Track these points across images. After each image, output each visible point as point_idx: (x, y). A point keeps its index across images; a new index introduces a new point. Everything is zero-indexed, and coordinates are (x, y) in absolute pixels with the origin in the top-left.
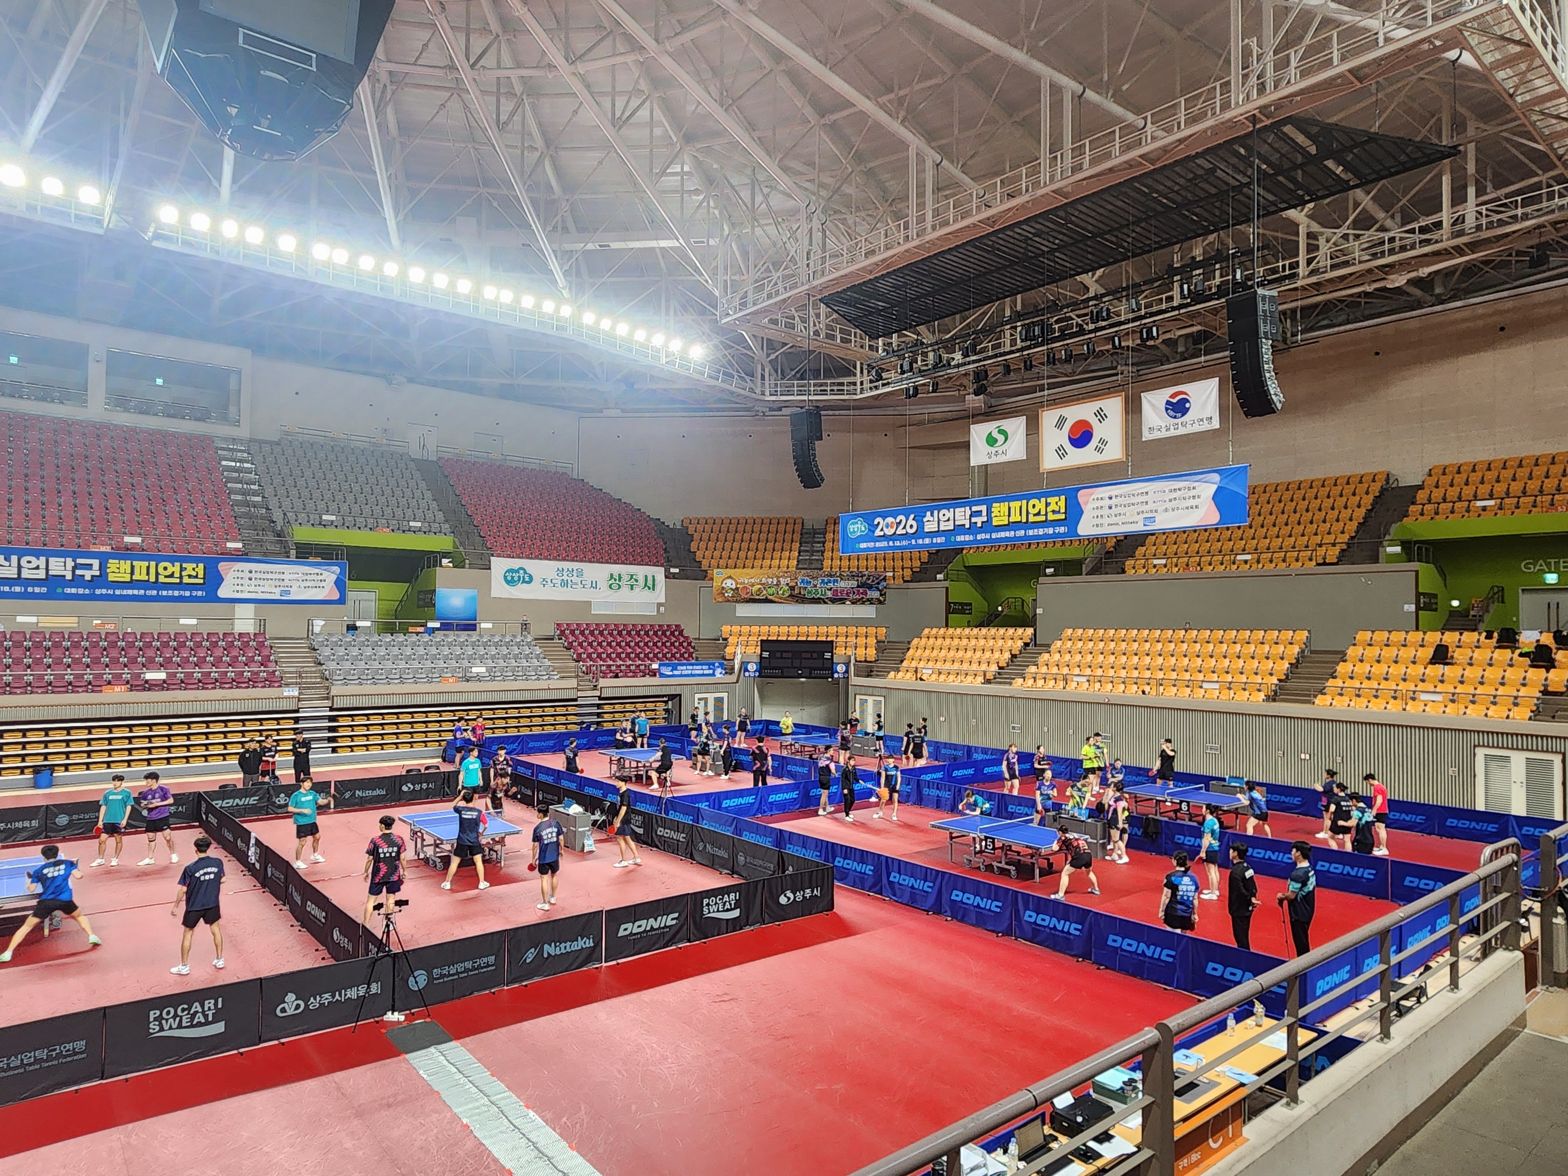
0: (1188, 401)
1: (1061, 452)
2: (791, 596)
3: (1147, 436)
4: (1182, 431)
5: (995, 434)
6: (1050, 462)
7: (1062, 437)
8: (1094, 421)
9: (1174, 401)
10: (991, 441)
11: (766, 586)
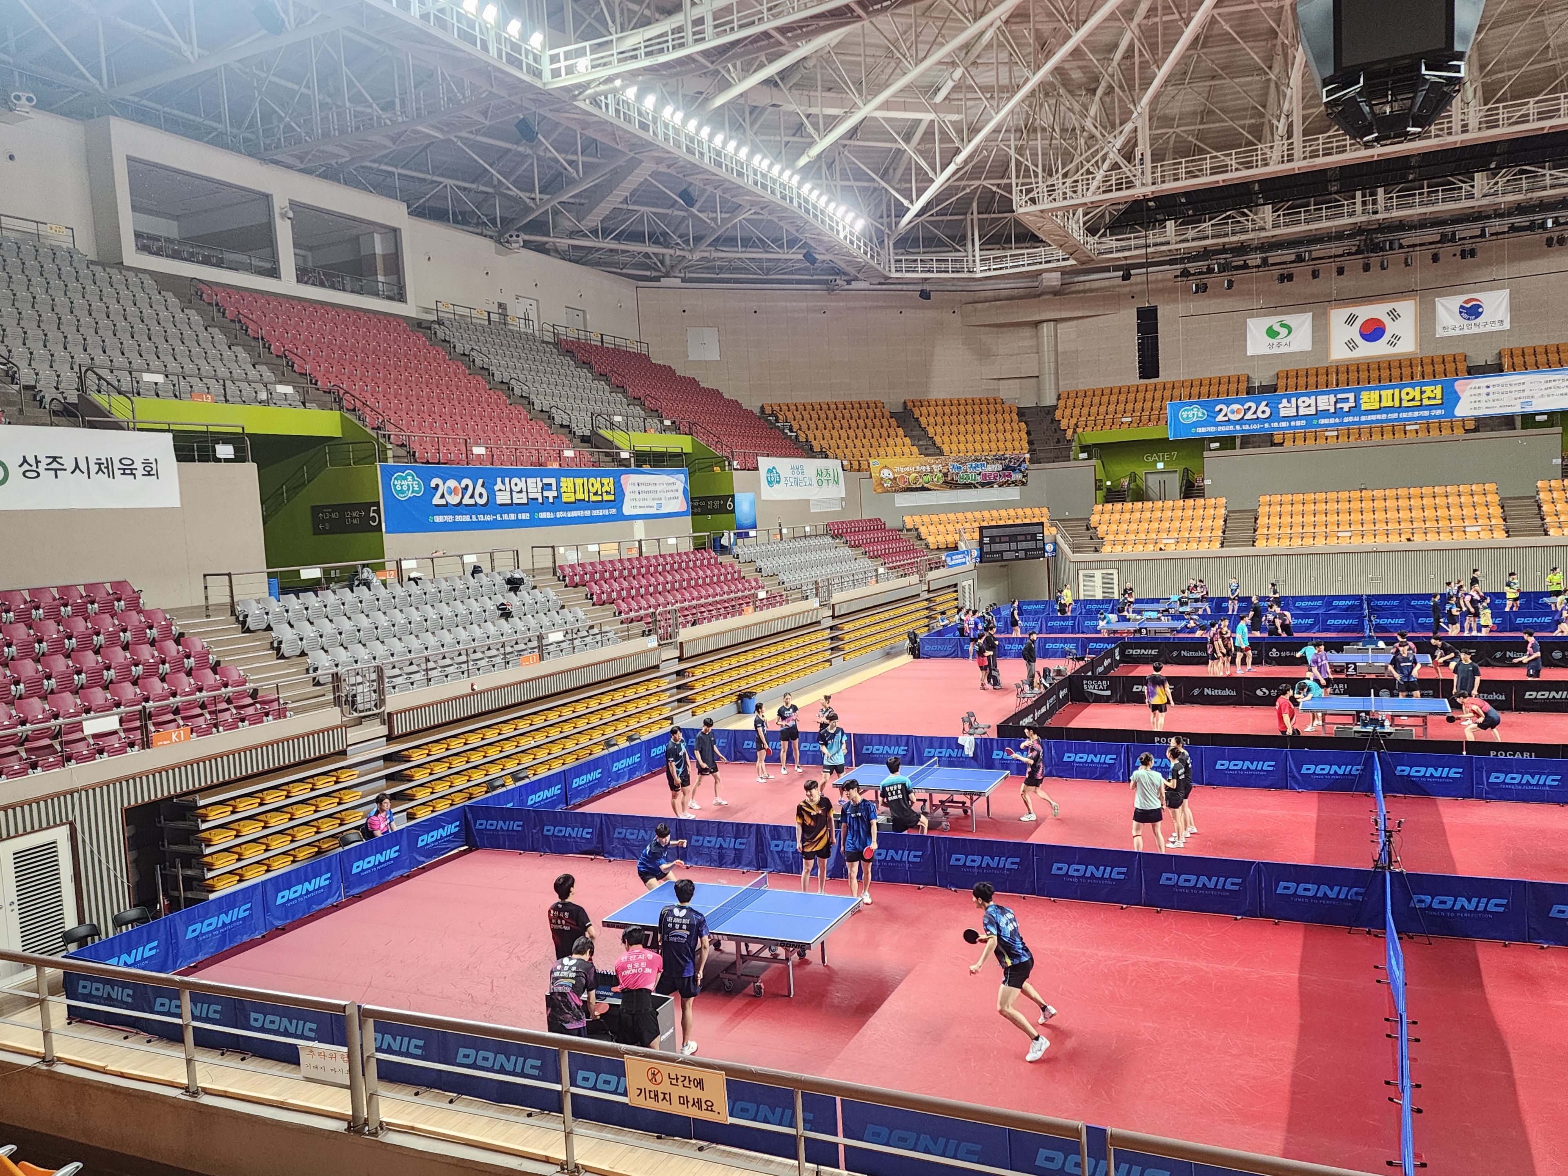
0: (1480, 306)
1: (1351, 345)
2: (945, 482)
3: (1440, 333)
4: (1475, 330)
5: (1277, 328)
6: (1339, 353)
7: (1354, 332)
8: (1387, 320)
9: (1468, 306)
10: (1272, 333)
11: (922, 474)
